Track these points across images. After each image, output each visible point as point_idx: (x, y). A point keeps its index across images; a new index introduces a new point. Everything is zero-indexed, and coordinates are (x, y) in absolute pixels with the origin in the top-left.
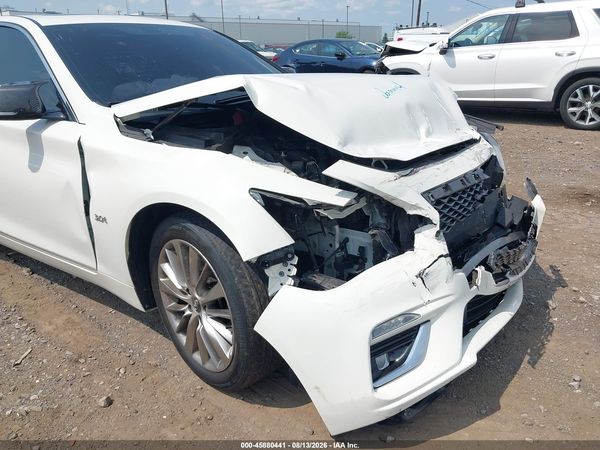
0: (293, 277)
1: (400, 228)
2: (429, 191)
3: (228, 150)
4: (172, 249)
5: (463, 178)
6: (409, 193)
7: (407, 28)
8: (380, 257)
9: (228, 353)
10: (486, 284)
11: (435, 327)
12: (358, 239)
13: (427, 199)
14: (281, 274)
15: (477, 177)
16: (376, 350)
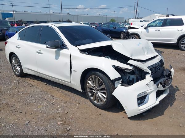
0: (121, 84)
1: (142, 74)
2: (149, 67)
3: (104, 57)
4: (92, 78)
5: (156, 64)
6: (145, 67)
7: (133, 19)
8: (137, 81)
9: (105, 100)
10: (161, 88)
11: (150, 95)
12: (132, 77)
13: (148, 68)
14: (118, 83)
15: (158, 64)
16: (138, 99)
